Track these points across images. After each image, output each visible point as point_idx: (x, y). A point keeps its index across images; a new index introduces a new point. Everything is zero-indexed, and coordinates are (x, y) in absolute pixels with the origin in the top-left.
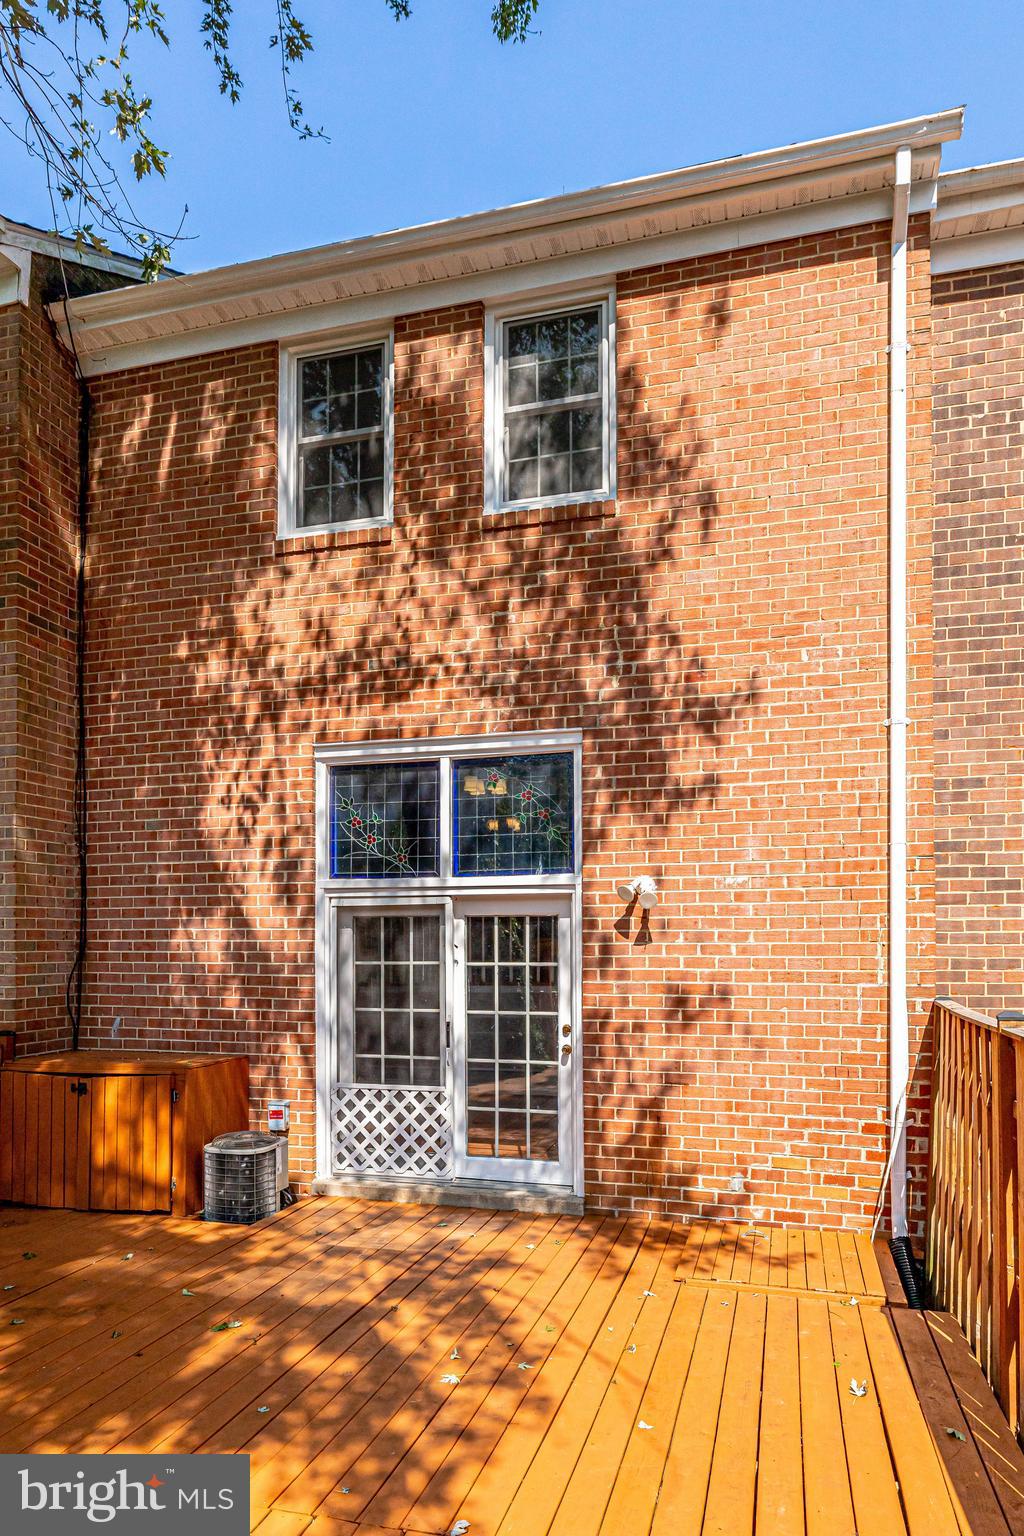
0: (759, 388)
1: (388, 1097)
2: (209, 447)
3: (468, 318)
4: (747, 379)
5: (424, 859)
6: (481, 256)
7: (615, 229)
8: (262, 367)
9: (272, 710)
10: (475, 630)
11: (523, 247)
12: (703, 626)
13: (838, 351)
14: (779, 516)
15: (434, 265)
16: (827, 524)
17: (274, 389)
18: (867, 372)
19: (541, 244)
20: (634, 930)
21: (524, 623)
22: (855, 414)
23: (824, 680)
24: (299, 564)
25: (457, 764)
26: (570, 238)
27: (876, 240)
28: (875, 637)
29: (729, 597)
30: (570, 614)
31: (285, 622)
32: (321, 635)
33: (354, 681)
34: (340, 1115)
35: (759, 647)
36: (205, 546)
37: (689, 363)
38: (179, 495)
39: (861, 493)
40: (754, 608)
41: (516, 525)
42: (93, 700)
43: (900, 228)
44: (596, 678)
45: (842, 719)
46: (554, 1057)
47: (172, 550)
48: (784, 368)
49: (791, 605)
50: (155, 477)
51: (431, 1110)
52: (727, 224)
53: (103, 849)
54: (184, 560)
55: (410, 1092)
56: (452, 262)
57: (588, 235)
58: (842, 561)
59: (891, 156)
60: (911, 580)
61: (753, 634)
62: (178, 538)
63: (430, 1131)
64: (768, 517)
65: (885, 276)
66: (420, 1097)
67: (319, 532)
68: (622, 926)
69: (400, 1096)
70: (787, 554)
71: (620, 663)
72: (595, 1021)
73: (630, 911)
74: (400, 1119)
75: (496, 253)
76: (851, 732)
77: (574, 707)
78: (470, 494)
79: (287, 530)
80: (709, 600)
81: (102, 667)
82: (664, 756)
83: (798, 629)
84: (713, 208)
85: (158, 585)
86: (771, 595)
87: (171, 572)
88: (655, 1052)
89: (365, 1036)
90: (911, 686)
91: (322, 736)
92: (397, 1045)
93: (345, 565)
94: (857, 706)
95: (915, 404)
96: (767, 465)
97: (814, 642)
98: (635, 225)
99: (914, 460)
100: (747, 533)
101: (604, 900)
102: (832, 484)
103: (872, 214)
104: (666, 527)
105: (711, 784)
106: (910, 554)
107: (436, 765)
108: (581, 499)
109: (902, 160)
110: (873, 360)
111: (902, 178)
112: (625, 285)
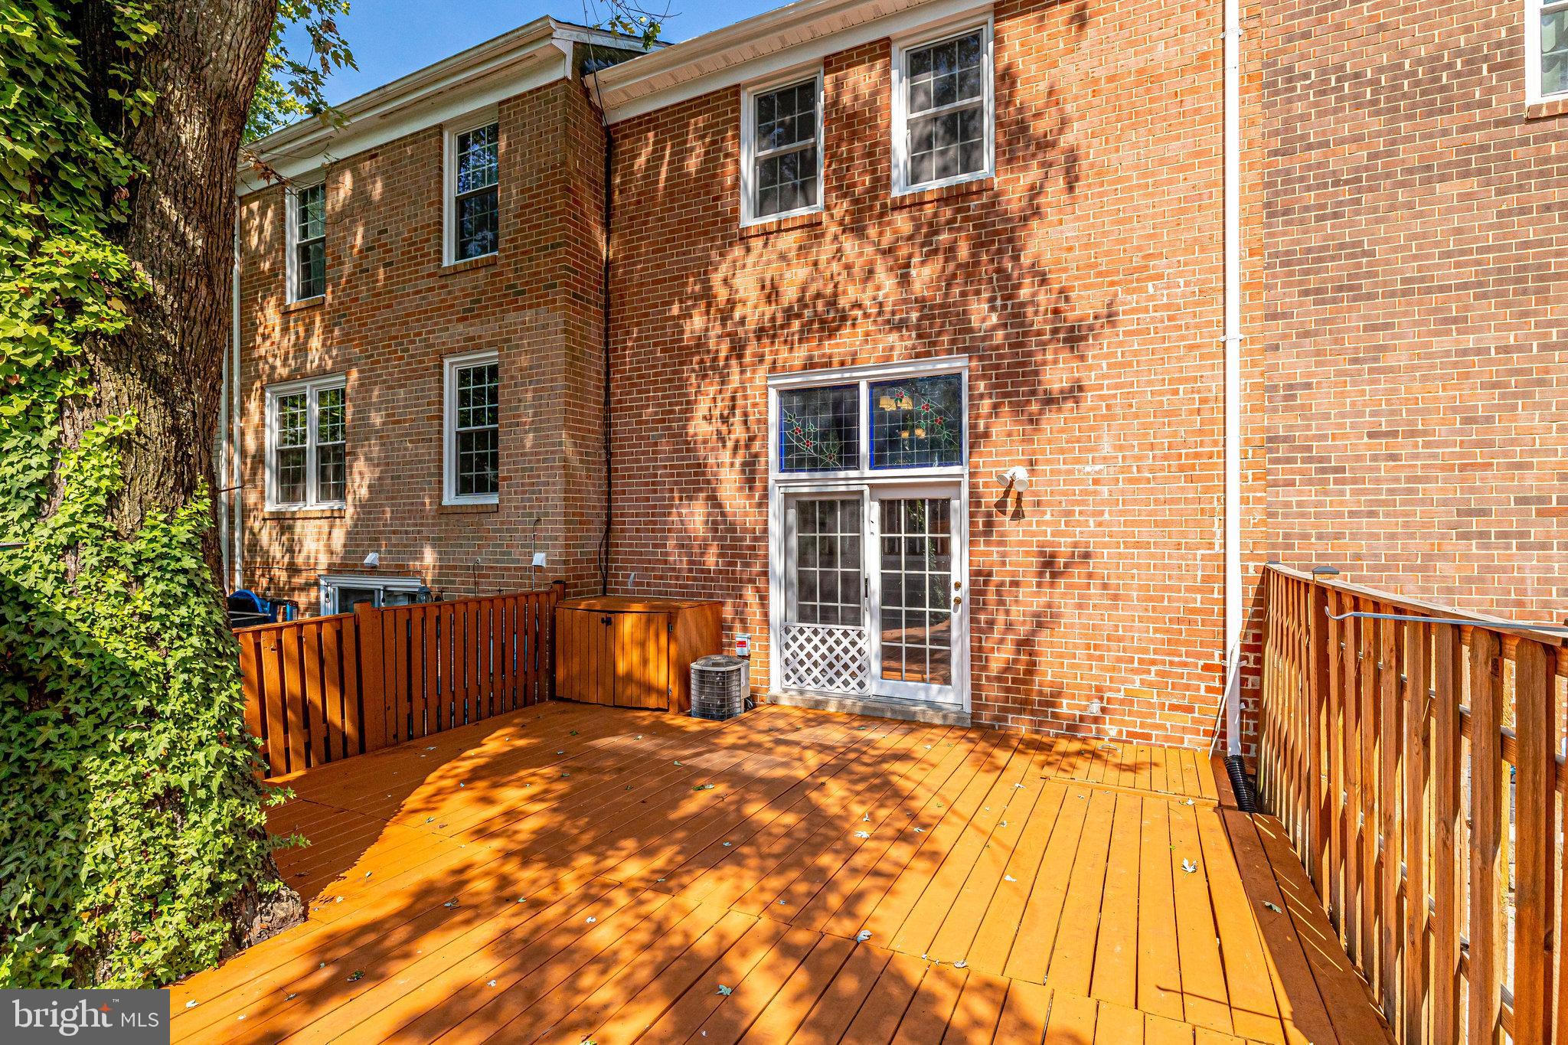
0: (1111, 79)
1: (822, 634)
2: (692, 164)
3: (878, 52)
4: (1101, 73)
5: (848, 457)
6: (887, 5)
8: (729, 104)
9: (737, 349)
10: (887, 282)
12: (1065, 270)
13: (1179, 42)
14: (1129, 178)
15: (854, 15)
16: (1170, 182)
17: (738, 119)
18: (1204, 57)
20: (1010, 508)
21: (924, 275)
22: (1194, 91)
23: (1168, 307)
24: (757, 244)
25: (872, 386)
28: (1212, 271)
29: (1087, 246)
30: (959, 266)
31: (746, 285)
32: (772, 293)
33: (796, 325)
34: (787, 646)
35: (1112, 284)
36: (689, 236)
37: (1054, 65)
38: (672, 201)
39: (1198, 154)
40: (1107, 253)
41: (918, 203)
42: (615, 350)
44: (982, 314)
45: (1183, 338)
46: (948, 606)
47: (668, 241)
48: (1130, 61)
49: (1139, 248)
50: (656, 190)
51: (853, 643)
53: (622, 454)
54: (675, 247)
55: (838, 629)
56: (867, 11)
58: (1183, 212)
60: (1244, 222)
61: (1107, 273)
62: (672, 232)
63: (853, 659)
64: (1119, 180)
66: (846, 634)
67: (771, 219)
68: (1001, 505)
69: (831, 633)
70: (1136, 209)
71: (999, 302)
72: (980, 577)
73: (1007, 494)
74: (831, 650)
76: (1191, 347)
77: (965, 340)
78: (882, 182)
79: (748, 220)
80: (1070, 249)
81: (621, 327)
82: (1036, 373)
83: (1145, 268)
85: (658, 266)
86: (1123, 241)
88: (1028, 600)
89: (805, 589)
90: (1243, 308)
91: (773, 368)
92: (829, 595)
93: (788, 242)
94: (1197, 326)
95: (1247, 77)
96: (1119, 139)
97: (1160, 277)
99: (1247, 122)
100: (1101, 195)
101: (986, 485)
102: (1176, 149)
104: (1035, 191)
105: (1075, 392)
106: (1242, 200)
107: (856, 386)
108: (968, 179)
110: (1209, 45)
112: (1001, 10)
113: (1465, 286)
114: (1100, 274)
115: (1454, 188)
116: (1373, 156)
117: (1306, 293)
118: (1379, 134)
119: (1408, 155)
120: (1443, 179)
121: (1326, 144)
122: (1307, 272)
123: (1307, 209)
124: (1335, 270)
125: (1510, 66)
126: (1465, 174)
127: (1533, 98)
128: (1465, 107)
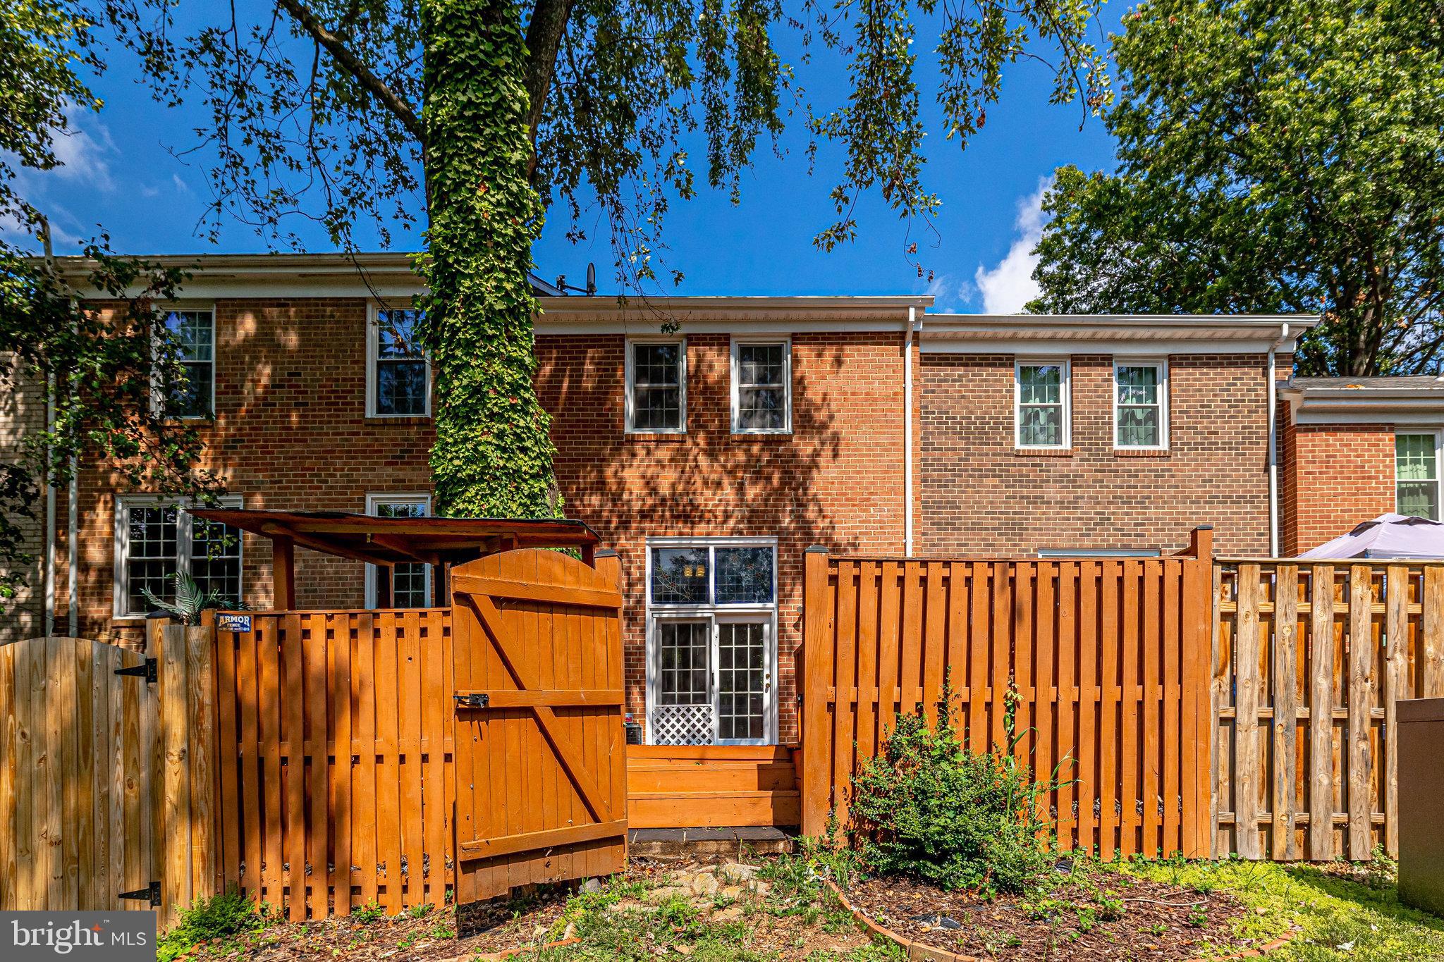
0: (853, 394)
1: (683, 711)
2: (588, 385)
3: (722, 341)
4: (848, 389)
5: (701, 595)
6: (732, 315)
7: (794, 314)
8: (614, 346)
10: (730, 491)
11: (752, 314)
12: (830, 494)
13: (884, 383)
14: (861, 450)
15: (711, 314)
16: (881, 456)
17: (623, 358)
18: (896, 394)
19: (761, 314)
21: (752, 491)
22: (893, 411)
23: (880, 521)
24: (639, 447)
25: (717, 550)
26: (774, 315)
27: (899, 339)
28: (899, 505)
29: (841, 483)
30: (773, 488)
31: (632, 479)
32: (651, 483)
34: (658, 721)
35: (854, 505)
37: (824, 378)
39: (894, 444)
40: (852, 489)
41: (749, 440)
43: (909, 336)
45: (888, 539)
46: (762, 689)
47: (567, 432)
48: (862, 386)
49: (867, 488)
51: (703, 715)
54: (574, 438)
55: (694, 707)
56: (719, 314)
57: (782, 314)
58: (886, 472)
59: (908, 308)
60: (914, 483)
61: (852, 499)
62: (570, 426)
63: (704, 726)
64: (857, 450)
65: (903, 355)
66: (699, 710)
67: (648, 432)
69: (688, 710)
70: (865, 467)
71: (794, 507)
73: (800, 619)
74: (688, 721)
75: (740, 315)
76: (890, 544)
77: (773, 527)
78: (725, 423)
79: (628, 429)
80: (832, 483)
83: (869, 499)
84: (836, 314)
86: (859, 483)
87: (566, 443)
89: (668, 683)
90: (914, 527)
91: (651, 535)
93: (665, 451)
94: (893, 533)
95: (915, 410)
96: (857, 427)
97: (875, 505)
98: (802, 314)
99: (914, 433)
100: (848, 456)
101: (788, 614)
102: (883, 439)
103: (897, 328)
104: (816, 453)
106: (912, 471)
107: (706, 550)
108: (776, 432)
109: (912, 311)
110: (898, 389)
111: (912, 318)
112: (796, 338)
114: (847, 499)
115: (990, 481)
116: (960, 460)
118: (962, 449)
119: (973, 462)
120: (987, 476)
121: (941, 449)
122: (933, 513)
123: (933, 481)
124: (946, 514)
125: (1010, 429)
126: (994, 476)
127: (1018, 445)
128: (994, 444)
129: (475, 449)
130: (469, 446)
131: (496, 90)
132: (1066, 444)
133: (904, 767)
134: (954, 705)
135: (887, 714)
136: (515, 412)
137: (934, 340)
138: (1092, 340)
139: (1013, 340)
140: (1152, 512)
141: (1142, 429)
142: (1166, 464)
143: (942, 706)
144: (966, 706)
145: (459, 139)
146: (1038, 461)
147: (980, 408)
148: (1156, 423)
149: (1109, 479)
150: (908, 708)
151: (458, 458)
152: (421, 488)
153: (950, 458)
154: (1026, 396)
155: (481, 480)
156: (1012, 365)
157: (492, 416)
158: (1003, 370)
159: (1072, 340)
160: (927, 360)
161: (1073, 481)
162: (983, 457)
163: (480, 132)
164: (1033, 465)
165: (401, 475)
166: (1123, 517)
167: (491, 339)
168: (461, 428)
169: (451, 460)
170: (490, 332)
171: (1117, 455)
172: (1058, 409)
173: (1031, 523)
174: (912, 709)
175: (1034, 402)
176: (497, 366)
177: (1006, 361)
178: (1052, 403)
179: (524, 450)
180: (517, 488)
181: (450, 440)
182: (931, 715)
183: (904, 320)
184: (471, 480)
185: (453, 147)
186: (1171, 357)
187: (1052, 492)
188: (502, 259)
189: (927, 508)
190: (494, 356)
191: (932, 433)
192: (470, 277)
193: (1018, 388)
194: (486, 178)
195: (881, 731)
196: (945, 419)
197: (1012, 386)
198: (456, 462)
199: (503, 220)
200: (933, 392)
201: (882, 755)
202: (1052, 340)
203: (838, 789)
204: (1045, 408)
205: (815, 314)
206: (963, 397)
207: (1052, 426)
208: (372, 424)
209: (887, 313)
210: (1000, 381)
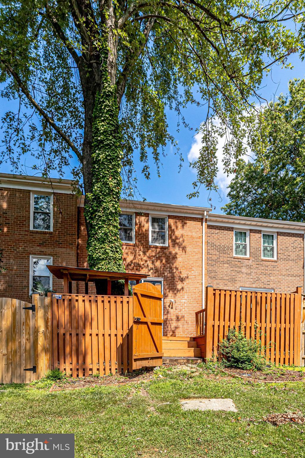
0: (187, 236)
3: (147, 215)
4: (185, 234)
6: (150, 207)
7: (169, 209)
11: (157, 208)
13: (196, 233)
15: (143, 207)
16: (195, 255)
18: (200, 237)
19: (159, 208)
20: (171, 307)
22: (199, 242)
23: (195, 275)
26: (165, 209)
27: (201, 220)
28: (200, 271)
29: (183, 263)
35: (187, 270)
37: (178, 230)
39: (199, 252)
40: (186, 265)
41: (156, 247)
43: (204, 220)
48: (190, 234)
49: (191, 265)
52: (183, 213)
56: (146, 207)
58: (197, 261)
59: (204, 211)
60: (205, 264)
61: (186, 268)
65: (202, 225)
68: (169, 306)
70: (190, 258)
71: (169, 269)
73: (170, 304)
75: (153, 208)
76: (198, 283)
77: (162, 275)
82: (176, 285)
83: (191, 268)
84: (182, 211)
86: (188, 263)
88: (174, 324)
90: (205, 278)
94: (198, 279)
95: (205, 242)
97: (193, 270)
98: (172, 210)
99: (205, 249)
101: (166, 302)
102: (195, 250)
103: (200, 217)
105: (183, 288)
106: (205, 261)
108: (164, 245)
109: (205, 212)
110: (200, 235)
111: (205, 214)
112: (170, 217)
113: (227, 280)
115: (226, 265)
116: (217, 258)
117: (209, 277)
118: (218, 255)
119: (221, 259)
120: (225, 264)
121: (212, 254)
124: (213, 274)
125: (232, 250)
126: (227, 264)
127: (234, 255)
128: (228, 254)
129: (105, 251)
130: (103, 250)
131: (116, 152)
132: (248, 256)
133: (232, 341)
134: (243, 327)
135: (226, 329)
136: (115, 241)
137: (210, 221)
138: (256, 225)
139: (233, 223)
140: (272, 278)
141: (269, 253)
142: (276, 264)
143: (240, 327)
144: (245, 327)
145: (105, 164)
146: (240, 260)
147: (223, 243)
148: (273, 251)
149: (260, 267)
150: (232, 327)
151: (100, 253)
152: (49, 255)
153: (215, 258)
154: (236, 240)
155: (106, 260)
156: (233, 231)
157: (110, 242)
158: (230, 232)
159: (250, 225)
160: (209, 227)
161: (250, 267)
162: (224, 258)
163: (111, 163)
164: (239, 261)
165: (42, 250)
166: (264, 279)
167: (110, 220)
168: (101, 244)
169: (97, 253)
170: (111, 218)
171: (262, 260)
172: (246, 245)
173: (238, 279)
174: (233, 328)
175: (239, 242)
176: (111, 228)
177: (231, 229)
178: (244, 243)
179: (117, 252)
180: (115, 262)
181: (97, 248)
182: (237, 329)
183: (203, 214)
184: (103, 259)
185: (103, 166)
186: (278, 233)
187: (244, 270)
188: (114, 198)
189: (209, 272)
190: (110, 225)
191: (209, 249)
192: (106, 202)
193: (234, 238)
194: (112, 176)
195: (225, 333)
196: (213, 245)
197: (233, 237)
198: (99, 254)
199: (115, 187)
200: (210, 237)
201: (225, 338)
202: (245, 224)
203: (215, 346)
204: (242, 244)
205: (176, 210)
206: (218, 239)
207: (244, 250)
208: (32, 232)
209: (198, 212)
210: (229, 235)
